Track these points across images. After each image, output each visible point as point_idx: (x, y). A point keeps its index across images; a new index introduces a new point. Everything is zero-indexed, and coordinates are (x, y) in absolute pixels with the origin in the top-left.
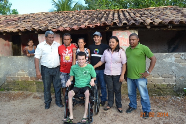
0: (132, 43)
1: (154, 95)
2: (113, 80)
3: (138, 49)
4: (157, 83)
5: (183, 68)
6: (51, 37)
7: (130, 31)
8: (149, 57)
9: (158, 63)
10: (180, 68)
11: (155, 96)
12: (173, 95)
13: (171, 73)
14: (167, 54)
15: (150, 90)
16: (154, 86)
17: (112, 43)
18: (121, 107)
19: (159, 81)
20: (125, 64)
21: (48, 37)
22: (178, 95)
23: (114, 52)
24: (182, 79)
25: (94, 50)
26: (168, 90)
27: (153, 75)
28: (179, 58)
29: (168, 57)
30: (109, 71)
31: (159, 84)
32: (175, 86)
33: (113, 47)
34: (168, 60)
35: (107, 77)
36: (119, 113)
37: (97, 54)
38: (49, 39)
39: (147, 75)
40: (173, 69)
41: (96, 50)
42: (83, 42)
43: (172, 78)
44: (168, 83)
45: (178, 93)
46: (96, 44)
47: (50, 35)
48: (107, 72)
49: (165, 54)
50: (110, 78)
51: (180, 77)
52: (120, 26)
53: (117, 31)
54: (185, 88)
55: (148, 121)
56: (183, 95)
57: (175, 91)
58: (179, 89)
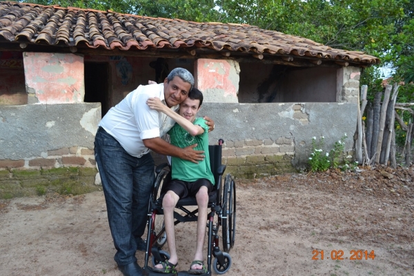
1: (265, 174)
4: (269, 155)
5: (305, 126)
9: (271, 120)
10: (301, 128)
11: (267, 176)
12: (291, 172)
13: (289, 136)
14: (284, 104)
15: (260, 167)
16: (265, 160)
19: (271, 150)
22: (298, 172)
24: (302, 145)
26: (284, 164)
27: (263, 141)
28: (299, 111)
29: (284, 110)
31: (272, 155)
32: (293, 158)
34: (284, 114)
40: (292, 129)
43: (290, 144)
44: (284, 154)
45: (298, 168)
49: (280, 104)
51: (300, 141)
52: (220, 50)
53: (206, 60)
54: (311, 158)
55: (293, 208)
56: (305, 171)
57: (294, 165)
58: (299, 162)
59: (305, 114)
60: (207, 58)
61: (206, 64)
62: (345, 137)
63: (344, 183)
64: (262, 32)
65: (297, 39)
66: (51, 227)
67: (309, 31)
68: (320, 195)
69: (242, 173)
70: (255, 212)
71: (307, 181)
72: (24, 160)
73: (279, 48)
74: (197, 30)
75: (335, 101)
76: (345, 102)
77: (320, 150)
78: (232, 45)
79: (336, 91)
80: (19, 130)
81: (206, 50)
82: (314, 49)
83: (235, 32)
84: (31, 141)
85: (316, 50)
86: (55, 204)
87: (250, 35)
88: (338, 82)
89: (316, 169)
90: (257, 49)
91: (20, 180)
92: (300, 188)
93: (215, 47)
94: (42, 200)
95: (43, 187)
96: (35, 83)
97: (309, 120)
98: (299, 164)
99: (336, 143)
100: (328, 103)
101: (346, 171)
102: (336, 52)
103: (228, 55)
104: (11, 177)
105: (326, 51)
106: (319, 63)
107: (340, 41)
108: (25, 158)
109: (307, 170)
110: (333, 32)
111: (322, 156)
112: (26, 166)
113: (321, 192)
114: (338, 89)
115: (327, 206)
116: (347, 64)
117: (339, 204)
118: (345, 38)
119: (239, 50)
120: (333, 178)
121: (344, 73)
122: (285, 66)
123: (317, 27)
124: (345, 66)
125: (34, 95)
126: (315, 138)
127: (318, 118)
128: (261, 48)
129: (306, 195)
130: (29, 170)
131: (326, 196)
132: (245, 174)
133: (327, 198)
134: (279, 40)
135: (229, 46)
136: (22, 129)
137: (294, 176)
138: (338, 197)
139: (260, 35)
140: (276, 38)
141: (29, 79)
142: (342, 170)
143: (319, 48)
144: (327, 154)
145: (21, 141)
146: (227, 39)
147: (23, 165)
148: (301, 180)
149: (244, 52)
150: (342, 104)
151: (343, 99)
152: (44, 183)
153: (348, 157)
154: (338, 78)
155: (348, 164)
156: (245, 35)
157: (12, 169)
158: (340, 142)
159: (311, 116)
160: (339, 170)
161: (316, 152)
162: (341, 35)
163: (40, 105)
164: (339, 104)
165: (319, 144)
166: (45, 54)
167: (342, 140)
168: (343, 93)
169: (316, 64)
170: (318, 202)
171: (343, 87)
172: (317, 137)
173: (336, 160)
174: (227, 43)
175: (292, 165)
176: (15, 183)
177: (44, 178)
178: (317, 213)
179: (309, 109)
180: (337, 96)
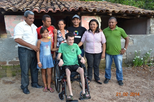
0: (112, 25)
1: (112, 67)
2: (94, 58)
3: (117, 30)
5: (131, 46)
6: (31, 18)
7: (96, 17)
8: (125, 38)
12: (125, 66)
17: (93, 26)
18: (100, 80)
20: (105, 44)
21: (28, 17)
22: (128, 66)
23: (96, 33)
24: (130, 54)
25: (74, 32)
30: (91, 50)
32: (125, 60)
33: (94, 29)
34: (122, 40)
35: (89, 55)
36: (99, 85)
37: (77, 35)
38: (29, 20)
39: (124, 51)
41: (76, 31)
42: (64, 24)
45: (128, 65)
46: (74, 26)
47: (31, 15)
48: (89, 51)
50: (92, 56)
51: (129, 53)
52: (91, 12)
53: (85, 16)
54: (134, 61)
55: (125, 87)
56: (131, 66)
57: (126, 63)
58: (128, 62)
59: (132, 40)
60: (86, 16)
61: (85, 18)
62: (151, 51)
63: (150, 73)
64: (112, 4)
65: (128, 6)
66: (12, 94)
67: (133, 4)
68: (139, 79)
69: (102, 67)
70: (106, 89)
71: (132, 71)
72: (6, 62)
73: (120, 10)
74: (83, 4)
75: (146, 34)
76: (151, 34)
77: (139, 57)
78: (97, 9)
79: (146, 30)
80: (4, 49)
81: (85, 12)
82: (136, 10)
83: (100, 4)
84: (9, 53)
85: (137, 11)
86: (18, 81)
87: (106, 6)
88: (148, 25)
89: (136, 65)
90: (109, 11)
91: (5, 70)
92: (129, 75)
93: (89, 11)
94: (14, 78)
95: (15, 73)
96: (10, 29)
97: (133, 43)
98: (128, 63)
99: (146, 53)
100: (143, 35)
101: (151, 66)
102: (147, 11)
103: (95, 14)
104: (1, 68)
105: (142, 11)
106: (139, 16)
107: (146, 7)
108: (7, 61)
109: (132, 66)
110: (143, 4)
111: (139, 60)
112: (7, 64)
113: (139, 78)
114: (147, 28)
115: (142, 86)
116: (152, 17)
117: (149, 85)
118: (149, 6)
119: (100, 12)
120: (145, 70)
121: (151, 21)
122: (122, 18)
123: (136, 2)
124: (151, 18)
125: (9, 34)
126: (136, 51)
127: (137, 42)
128: (111, 10)
129: (132, 79)
130: (9, 66)
131: (142, 80)
132: (103, 67)
133: (143, 82)
134: (120, 7)
135: (95, 10)
136: (5, 48)
137: (126, 68)
138: (148, 81)
139: (111, 5)
140: (119, 6)
141: (7, 27)
142: (149, 65)
143: (139, 10)
144: (142, 59)
145: (5, 53)
146: (95, 7)
147: (6, 63)
148: (129, 71)
149: (103, 12)
150: (150, 35)
151: (150, 33)
152: (15, 71)
153: (152, 59)
154: (148, 23)
155: (152, 63)
156: (104, 6)
157: (1, 65)
158: (148, 53)
159: (134, 41)
160: (148, 66)
161: (137, 58)
162: (147, 5)
163: (12, 38)
164: (148, 35)
165: (138, 54)
166: (14, 16)
167: (149, 52)
168: (150, 30)
169: (137, 17)
170: (138, 84)
171: (150, 27)
172: (137, 50)
173: (146, 61)
174: (95, 9)
175: (125, 63)
176: (3, 71)
177: (15, 69)
178: (138, 91)
179: (134, 38)
180: (147, 32)
